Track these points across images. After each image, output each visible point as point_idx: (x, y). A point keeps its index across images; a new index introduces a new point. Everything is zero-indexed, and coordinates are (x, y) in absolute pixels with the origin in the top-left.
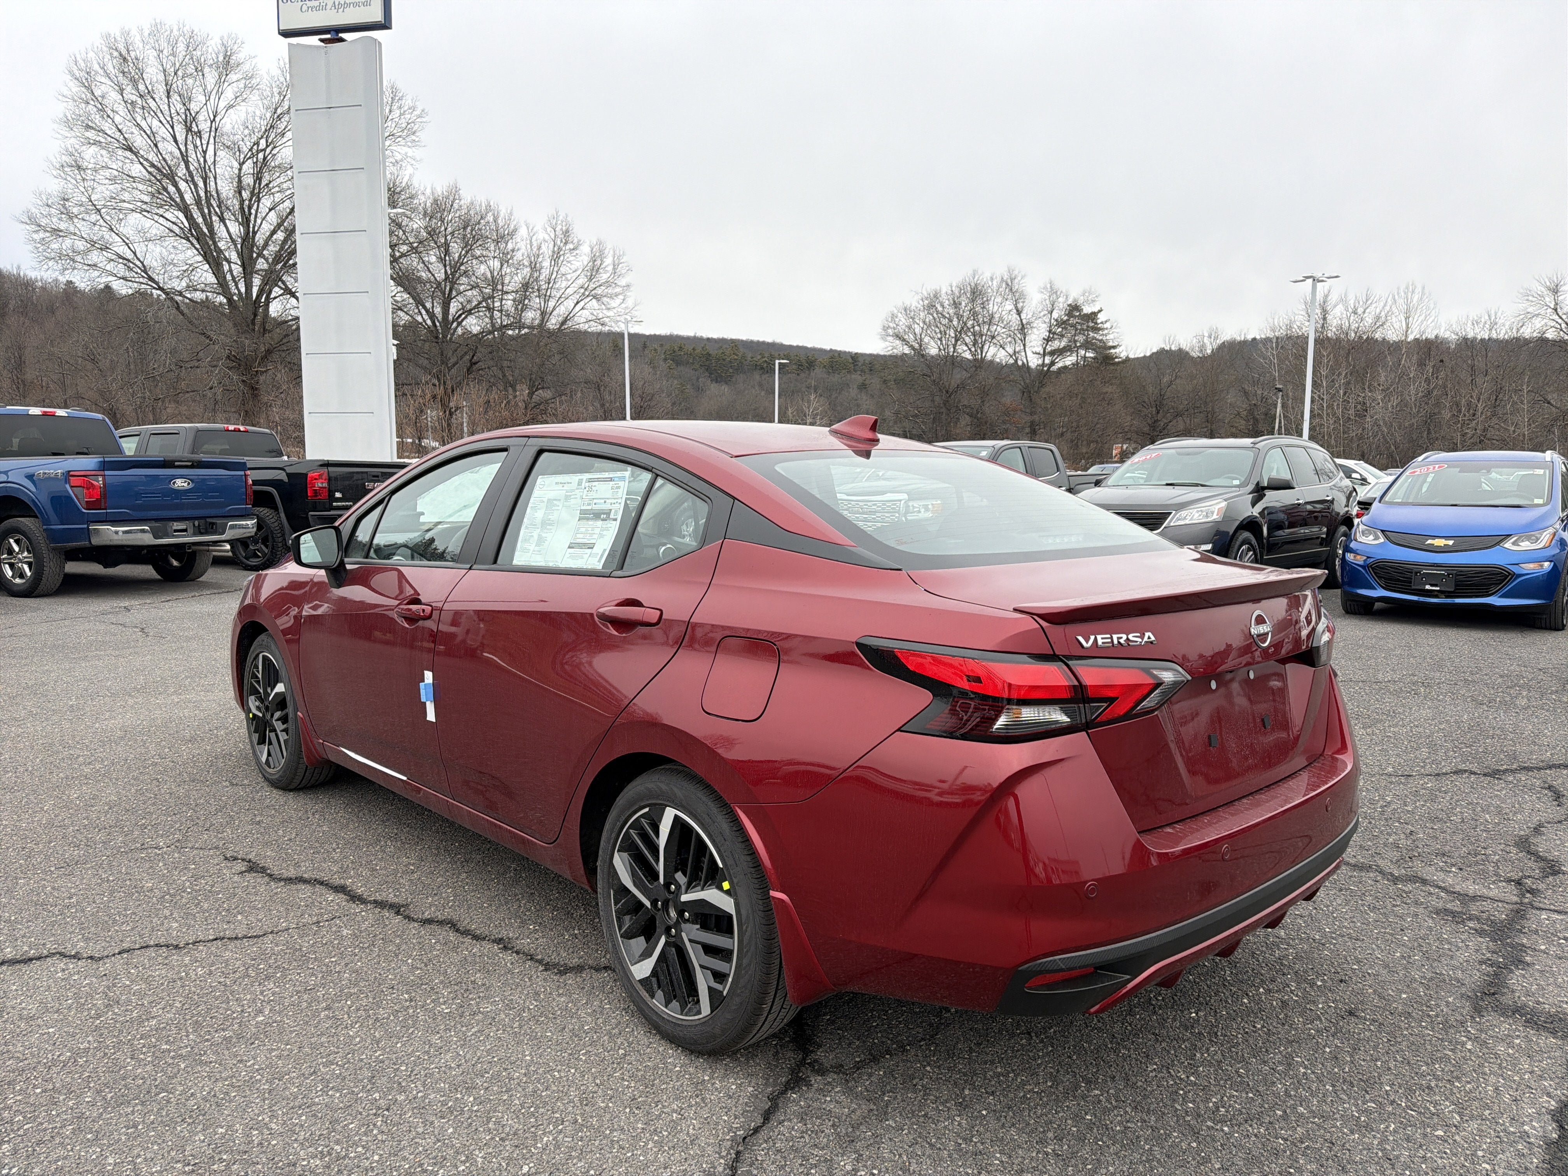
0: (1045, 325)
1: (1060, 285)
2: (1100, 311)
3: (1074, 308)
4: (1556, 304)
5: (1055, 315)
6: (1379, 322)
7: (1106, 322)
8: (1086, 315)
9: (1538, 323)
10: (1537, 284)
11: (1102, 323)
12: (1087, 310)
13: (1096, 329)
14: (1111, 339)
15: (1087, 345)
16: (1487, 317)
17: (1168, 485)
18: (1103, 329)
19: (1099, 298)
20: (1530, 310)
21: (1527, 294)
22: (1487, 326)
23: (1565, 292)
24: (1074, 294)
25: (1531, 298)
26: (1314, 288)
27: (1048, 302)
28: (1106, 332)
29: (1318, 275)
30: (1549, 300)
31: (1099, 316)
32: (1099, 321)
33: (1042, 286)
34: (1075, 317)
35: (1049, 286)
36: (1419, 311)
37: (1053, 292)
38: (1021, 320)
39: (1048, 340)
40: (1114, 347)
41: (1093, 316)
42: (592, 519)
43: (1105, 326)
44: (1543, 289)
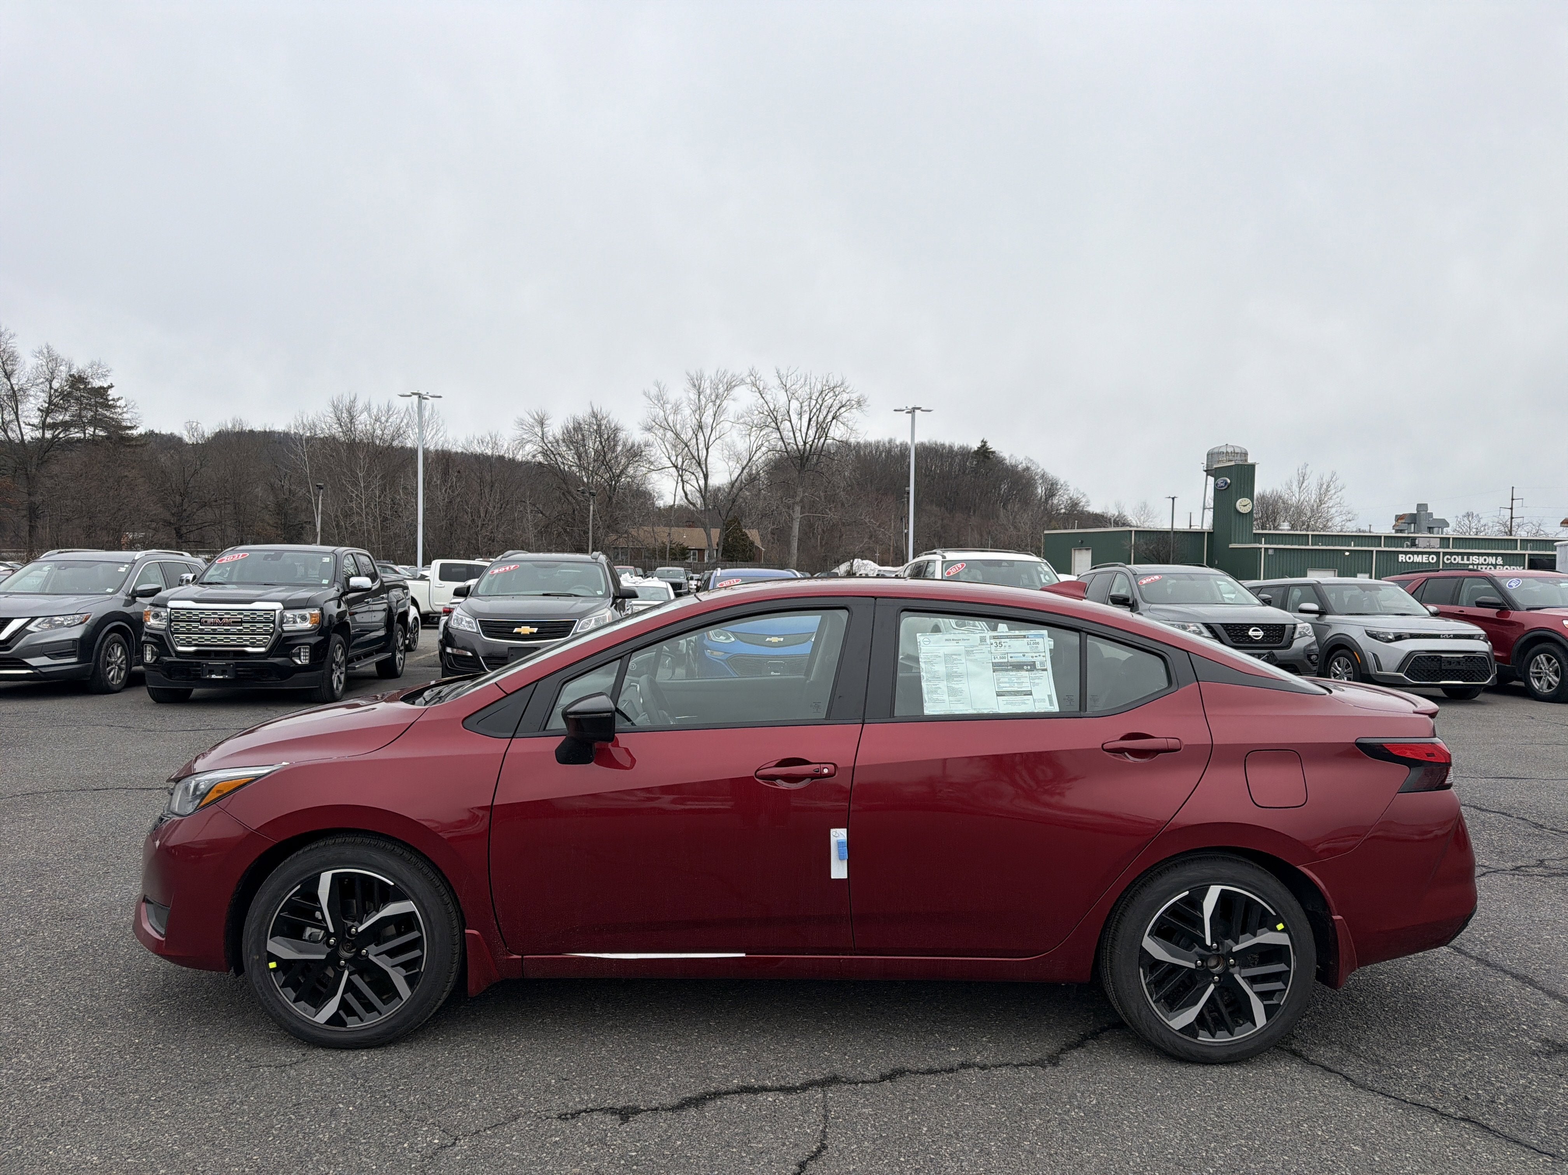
0: (43, 395)
1: (60, 351)
2: (111, 387)
3: (77, 381)
4: (543, 435)
5: (56, 384)
6: (398, 433)
7: (119, 399)
8: (93, 388)
9: (529, 448)
10: (529, 416)
11: (113, 400)
12: (97, 383)
13: (109, 407)
14: (127, 418)
15: (95, 422)
16: (489, 439)
17: (544, 595)
18: (115, 407)
19: (111, 374)
20: (524, 436)
21: (521, 423)
22: (490, 446)
23: (549, 425)
24: (80, 365)
25: (525, 427)
26: (420, 403)
27: (45, 368)
28: (119, 410)
29: (423, 393)
30: (538, 430)
31: (110, 392)
32: (110, 398)
33: (37, 350)
34: (79, 389)
35: (45, 351)
36: (431, 426)
37: (53, 360)
38: (12, 385)
39: (46, 412)
40: (130, 428)
41: (102, 392)
42: (1012, 670)
43: (118, 404)
44: (533, 421)
